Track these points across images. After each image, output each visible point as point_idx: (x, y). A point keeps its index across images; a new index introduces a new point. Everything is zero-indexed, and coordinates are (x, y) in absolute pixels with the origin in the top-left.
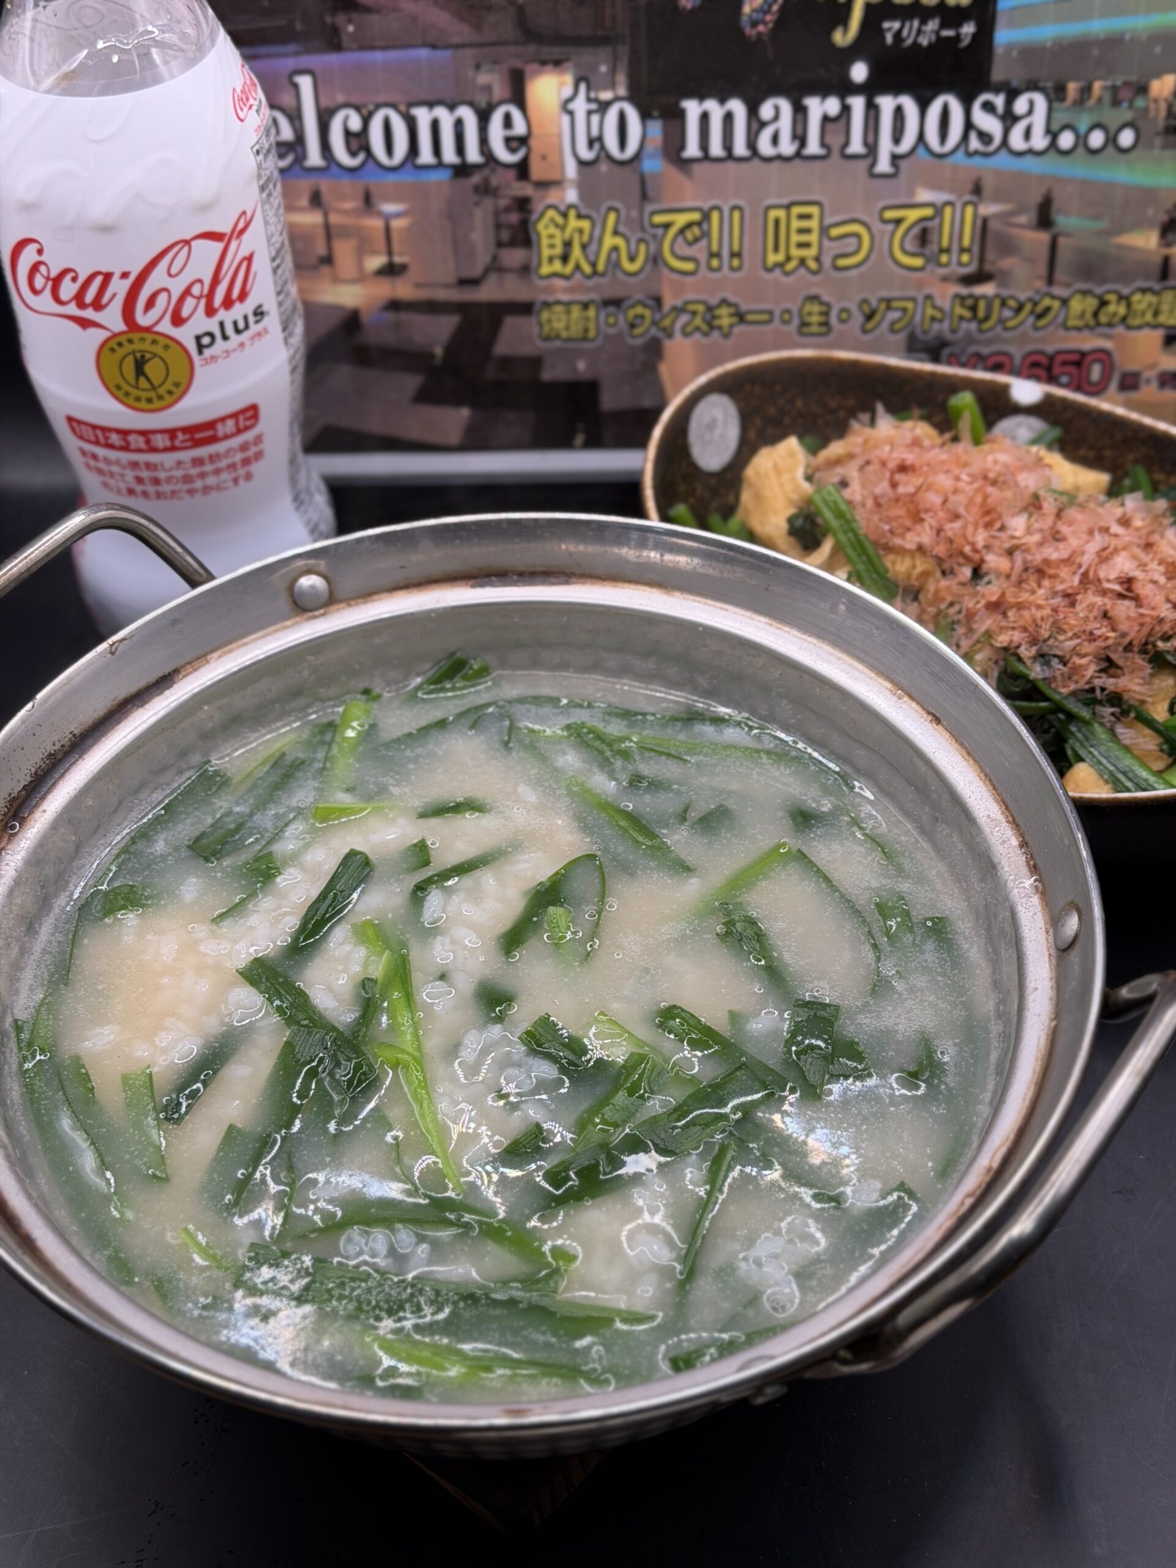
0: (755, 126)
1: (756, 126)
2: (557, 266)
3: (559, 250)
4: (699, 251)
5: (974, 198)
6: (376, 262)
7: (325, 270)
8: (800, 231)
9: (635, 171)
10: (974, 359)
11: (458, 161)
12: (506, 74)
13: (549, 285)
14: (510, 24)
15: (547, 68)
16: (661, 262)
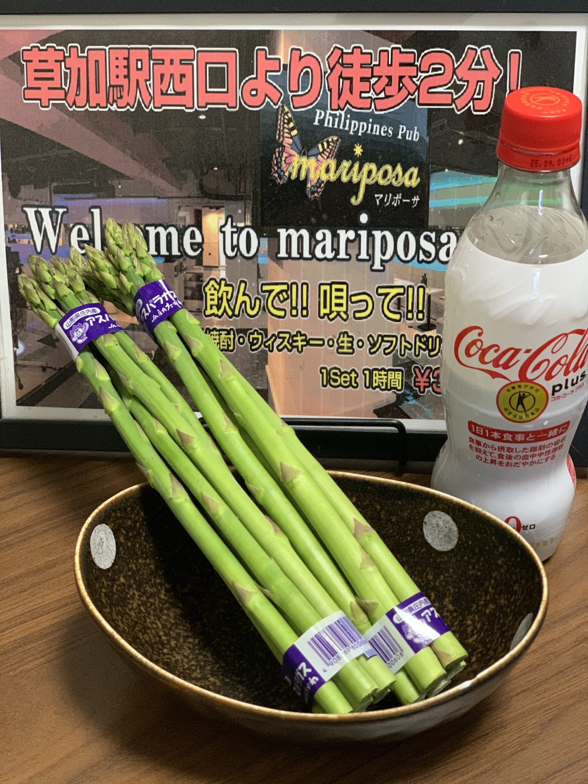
0: (313, 243)
2: (215, 310)
3: (216, 302)
4: (286, 305)
5: (423, 285)
8: (337, 297)
9: (254, 263)
10: (428, 371)
11: (168, 254)
12: (193, 212)
13: (211, 320)
14: (195, 187)
15: (212, 210)
16: (267, 310)
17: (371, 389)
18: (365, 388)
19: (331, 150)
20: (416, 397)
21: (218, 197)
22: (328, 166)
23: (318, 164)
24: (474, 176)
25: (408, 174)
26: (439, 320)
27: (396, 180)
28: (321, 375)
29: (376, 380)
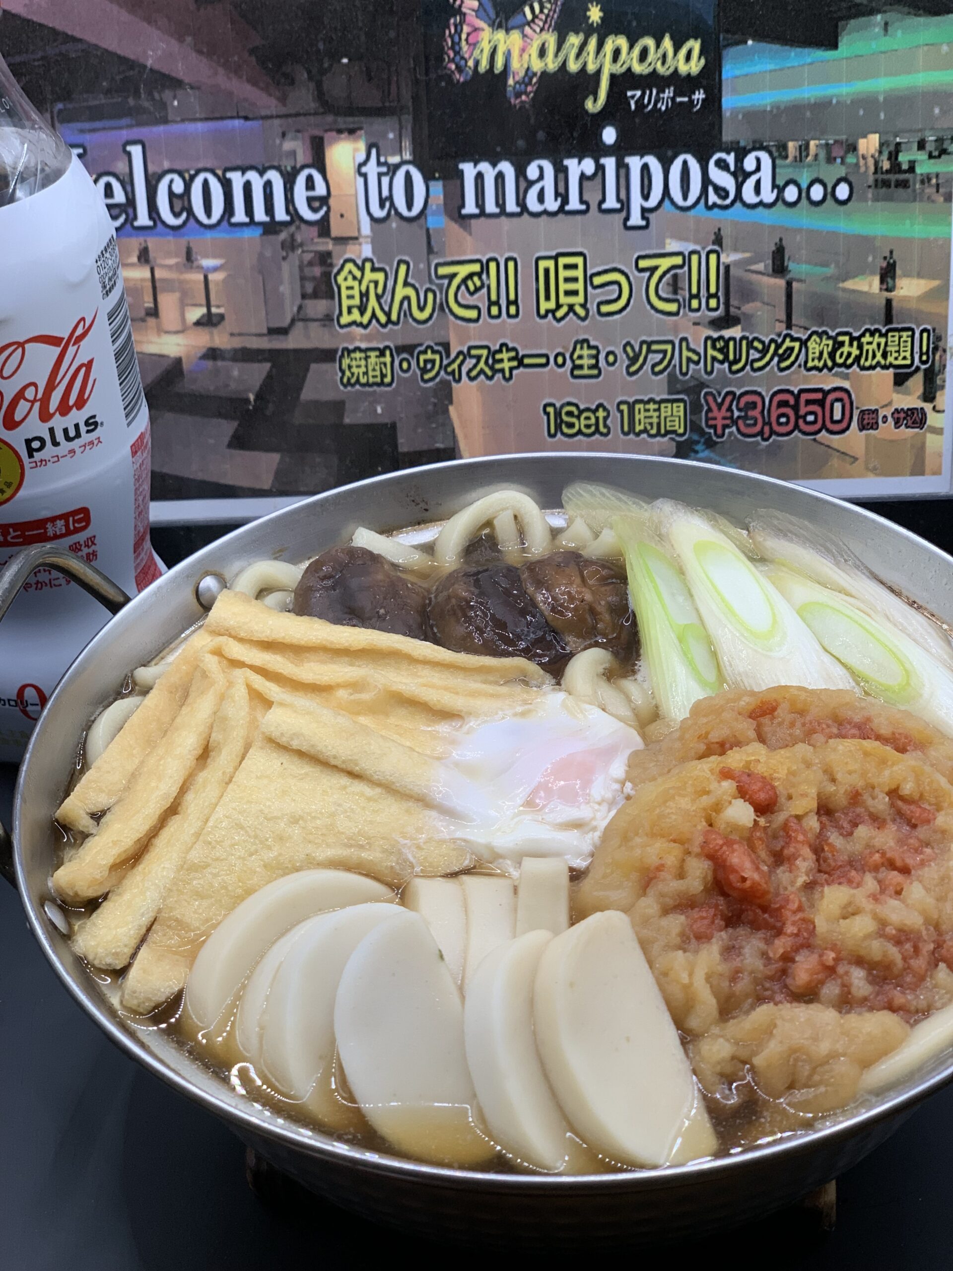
0: (523, 185)
1: (524, 183)
2: (356, 316)
3: (357, 301)
4: (480, 299)
5: (716, 248)
6: (195, 314)
7: (151, 321)
8: (567, 280)
9: (421, 227)
10: (729, 398)
11: (267, 219)
12: (308, 142)
13: (349, 333)
14: (311, 97)
15: (343, 136)
16: (447, 310)
17: (631, 436)
18: (622, 436)
19: (547, 16)
20: (710, 444)
21: (351, 111)
22: (543, 45)
23: (525, 42)
24: (799, 50)
25: (683, 52)
26: (748, 308)
27: (663, 63)
28: (545, 418)
29: (640, 420)
